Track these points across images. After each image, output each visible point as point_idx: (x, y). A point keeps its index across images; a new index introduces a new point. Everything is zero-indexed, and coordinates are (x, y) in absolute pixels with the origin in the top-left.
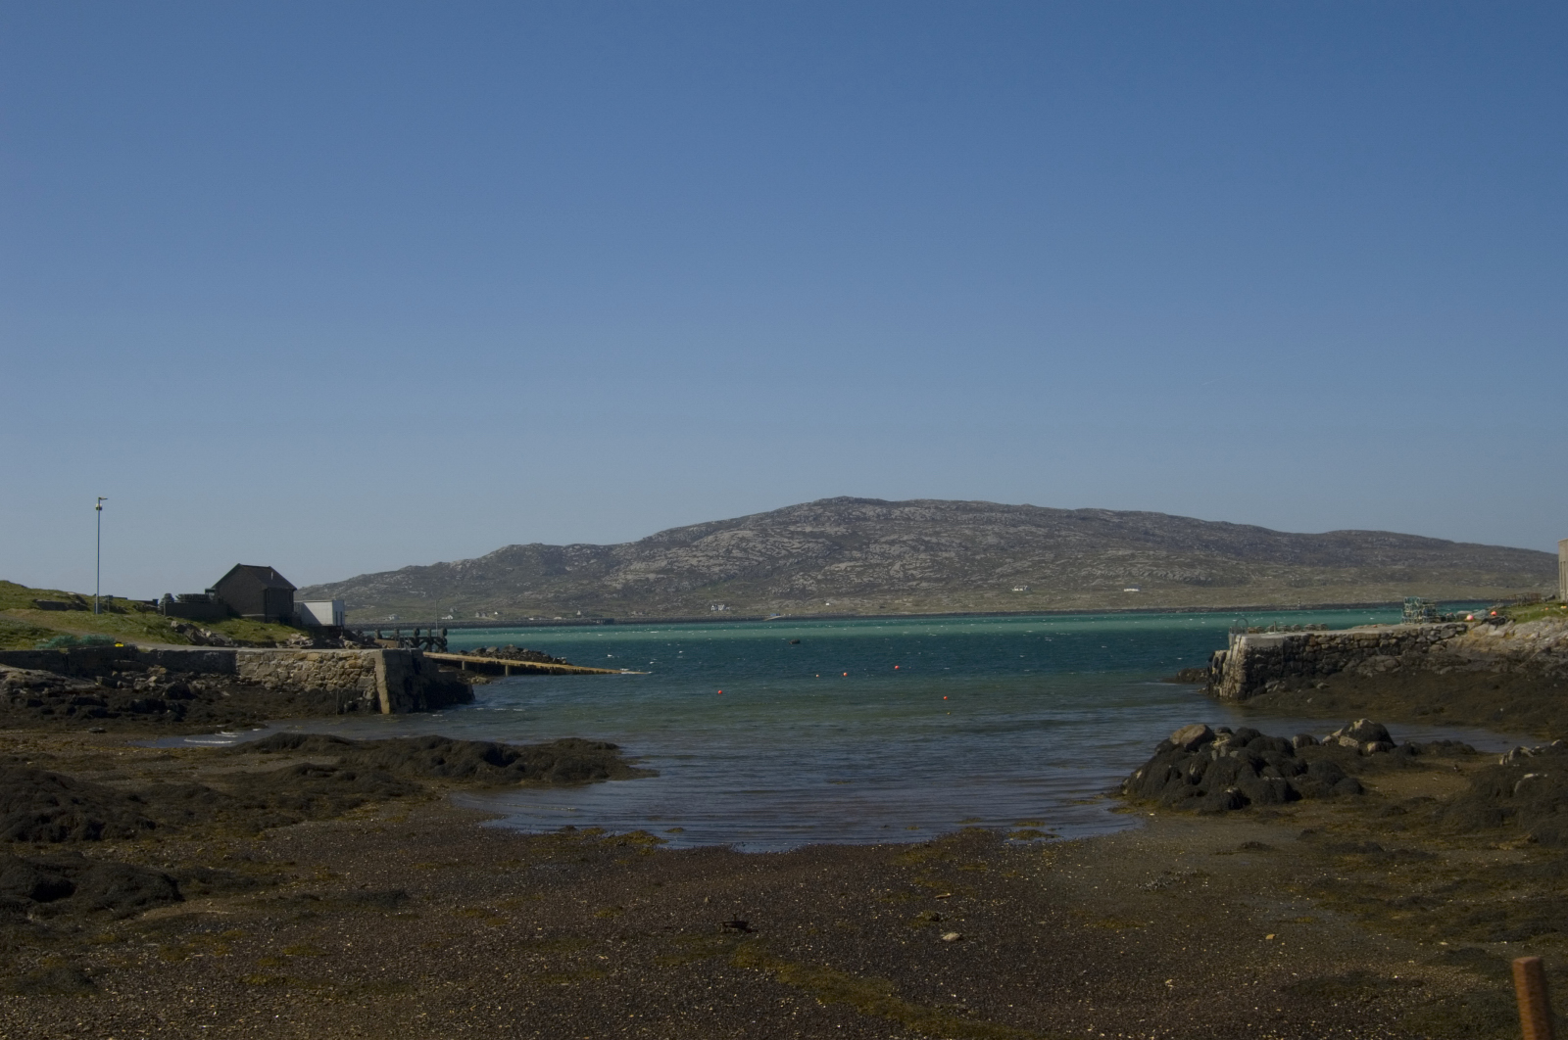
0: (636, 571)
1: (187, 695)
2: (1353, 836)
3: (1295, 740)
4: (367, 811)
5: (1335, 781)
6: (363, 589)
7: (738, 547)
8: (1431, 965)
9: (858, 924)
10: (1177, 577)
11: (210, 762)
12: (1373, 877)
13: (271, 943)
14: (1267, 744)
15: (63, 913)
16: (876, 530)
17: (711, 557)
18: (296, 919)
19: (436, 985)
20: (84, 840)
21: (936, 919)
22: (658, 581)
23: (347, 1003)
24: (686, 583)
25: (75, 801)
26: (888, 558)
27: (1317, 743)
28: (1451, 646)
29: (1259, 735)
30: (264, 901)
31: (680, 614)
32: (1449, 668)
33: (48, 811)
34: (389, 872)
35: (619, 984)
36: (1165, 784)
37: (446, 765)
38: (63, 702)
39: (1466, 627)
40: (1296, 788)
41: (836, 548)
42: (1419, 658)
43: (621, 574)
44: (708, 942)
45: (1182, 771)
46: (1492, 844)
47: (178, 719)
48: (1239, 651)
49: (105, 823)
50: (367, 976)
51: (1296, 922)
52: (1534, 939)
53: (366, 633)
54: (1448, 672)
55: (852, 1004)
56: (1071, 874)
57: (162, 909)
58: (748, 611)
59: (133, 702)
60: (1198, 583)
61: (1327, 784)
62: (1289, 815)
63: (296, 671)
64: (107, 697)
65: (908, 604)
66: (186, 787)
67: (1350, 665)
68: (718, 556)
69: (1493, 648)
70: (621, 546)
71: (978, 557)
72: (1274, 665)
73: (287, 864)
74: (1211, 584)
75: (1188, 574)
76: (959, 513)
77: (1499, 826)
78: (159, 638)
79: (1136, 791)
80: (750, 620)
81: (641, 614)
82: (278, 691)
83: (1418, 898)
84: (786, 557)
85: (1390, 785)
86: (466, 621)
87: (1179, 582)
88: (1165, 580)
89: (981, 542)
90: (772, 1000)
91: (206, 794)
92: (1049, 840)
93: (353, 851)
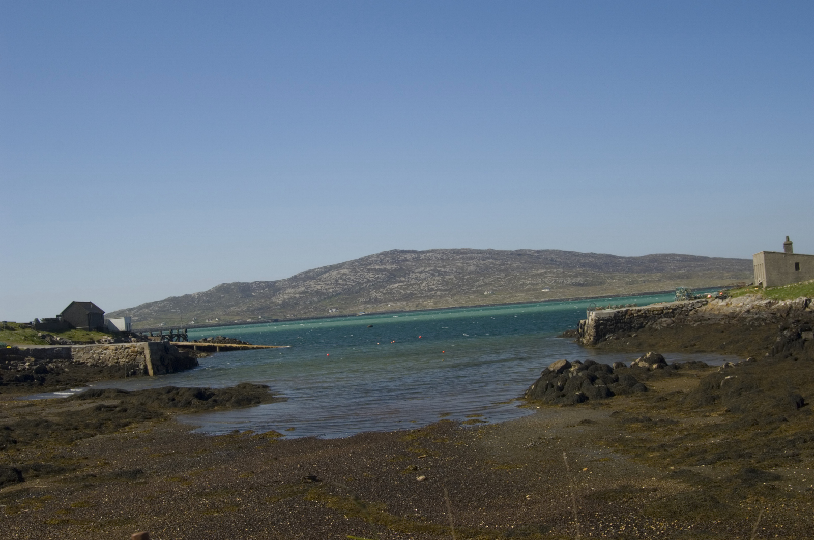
0: (290, 293)
1: (46, 371)
2: (638, 413)
3: (614, 365)
4: (131, 428)
5: (632, 385)
6: (147, 310)
7: (341, 279)
8: (663, 480)
9: (374, 474)
10: (569, 282)
11: (53, 406)
12: (644, 435)
13: (66, 501)
14: (598, 367)
16: (412, 266)
17: (328, 284)
18: (82, 488)
19: (147, 518)
21: (416, 469)
22: (300, 298)
23: (98, 531)
24: (315, 299)
26: (419, 280)
27: (626, 366)
28: (700, 311)
29: (595, 363)
30: (67, 479)
31: (314, 314)
32: (699, 323)
34: (137, 460)
35: (244, 513)
36: (546, 391)
37: (175, 401)
39: (707, 301)
40: (613, 390)
41: (392, 276)
42: (683, 318)
43: (281, 295)
44: (295, 488)
45: (554, 384)
46: (707, 414)
47: (41, 385)
48: (592, 320)
50: (112, 517)
51: (600, 461)
52: (719, 463)
53: (144, 334)
54: (698, 325)
55: (362, 517)
56: (490, 442)
57: (11, 487)
58: (348, 312)
59: (16, 377)
60: (579, 285)
61: (628, 387)
62: (607, 404)
63: (103, 356)
64: (2, 375)
65: (431, 304)
66: (35, 420)
67: (649, 324)
68: (331, 284)
69: (721, 311)
70: (280, 281)
71: (466, 277)
72: (610, 326)
73: (84, 458)
74: (586, 285)
75: (574, 281)
76: (455, 255)
77: (712, 404)
78: (31, 342)
79: (531, 395)
80: (349, 316)
81: (292, 316)
82: (94, 367)
83: (664, 445)
84: (366, 282)
85: (662, 386)
86: (201, 324)
87: (570, 285)
88: (563, 284)
89: (467, 269)
90: (321, 517)
91: (46, 423)
92: (483, 424)
93: (120, 449)
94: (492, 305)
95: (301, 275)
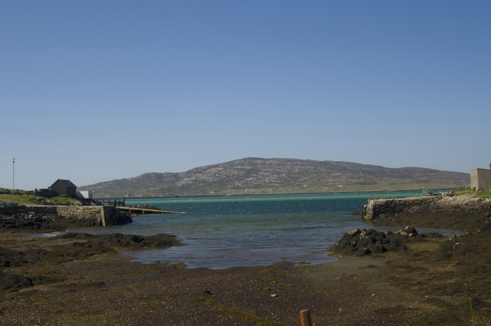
0: (186, 181)
1: (41, 221)
2: (402, 263)
3: (386, 233)
4: (95, 257)
5: (398, 246)
6: (100, 187)
7: (217, 173)
8: (422, 303)
9: (245, 292)
10: (355, 182)
11: (47, 242)
12: (407, 276)
13: (60, 299)
14: (377, 234)
16: (261, 168)
17: (209, 176)
18: (69, 291)
19: (110, 312)
20: (4, 267)
21: (270, 290)
22: (192, 184)
23: (81, 318)
24: (201, 185)
25: (2, 255)
26: (265, 176)
27: (393, 234)
28: (437, 203)
29: (375, 231)
30: (59, 286)
31: (200, 194)
32: (436, 210)
34: (100, 276)
35: (168, 311)
36: (345, 247)
37: (121, 242)
38: (2, 223)
39: (442, 197)
40: (386, 248)
41: (248, 173)
42: (427, 207)
43: (181, 182)
44: (198, 298)
45: (351, 243)
46: (445, 265)
47: (38, 228)
48: (371, 205)
49: (11, 261)
50: (89, 310)
51: (382, 290)
52: (455, 295)
53: (100, 201)
55: (240, 317)
56: (314, 276)
57: (26, 289)
58: (220, 193)
59: (24, 223)
60: (362, 184)
61: (395, 247)
62: (383, 256)
63: (76, 213)
64: (16, 222)
65: (271, 191)
66: (38, 250)
67: (406, 209)
68: (211, 176)
69: (450, 203)
70: (181, 173)
71: (293, 176)
72: (382, 209)
73: (68, 274)
74: (365, 184)
75: (358, 181)
76: (287, 162)
77: (448, 259)
78: (33, 203)
79: (336, 249)
80: (221, 196)
81: (187, 194)
82: (70, 219)
83: (420, 282)
84: (233, 176)
85: (415, 247)
86: (132, 197)
88: (351, 183)
89: (294, 171)
90: (215, 316)
91: (44, 252)
92: (308, 265)
93: (89, 270)
94: (308, 194)
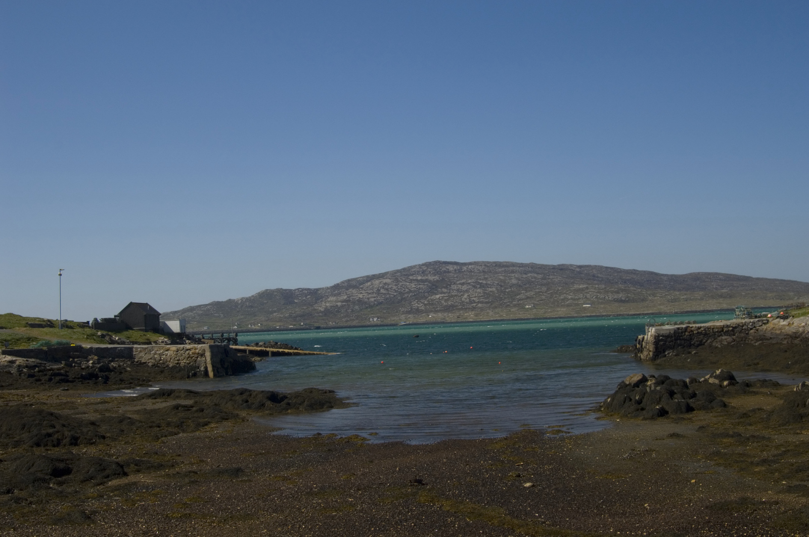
0: (331, 301)
1: (109, 370)
2: (725, 429)
3: (688, 380)
4: (212, 428)
5: (711, 401)
6: (190, 313)
7: (383, 288)
8: (780, 493)
9: (478, 480)
10: (610, 298)
11: (126, 404)
12: (740, 449)
13: (178, 496)
14: (674, 383)
15: (68, 483)
16: (454, 278)
17: (370, 294)
18: (188, 483)
19: (268, 515)
20: (69, 445)
21: (519, 476)
22: (342, 306)
23: (224, 526)
24: (357, 307)
25: (64, 426)
26: (461, 292)
27: (699, 382)
28: (761, 331)
29: (669, 378)
30: (169, 474)
31: (355, 323)
32: (760, 342)
33: (51, 431)
34: (230, 459)
35: (362, 513)
36: (624, 404)
37: (249, 403)
38: (46, 375)
39: (768, 321)
40: (692, 405)
41: (434, 287)
42: (744, 337)
43: (323, 303)
44: (403, 491)
45: (632, 398)
46: (798, 431)
47: (105, 383)
48: (651, 336)
49: (80, 437)
50: (231, 512)
51: (705, 473)
53: (197, 336)
54: (760, 344)
55: (485, 520)
56: (583, 452)
57: (118, 480)
58: (388, 321)
59: (82, 374)
60: (621, 301)
61: (707, 403)
62: (690, 419)
63: (164, 356)
64: (68, 372)
65: (472, 315)
67: (709, 341)
68: (373, 293)
69: (783, 331)
70: (323, 289)
71: (507, 290)
72: (669, 342)
73: (177, 455)
74: (628, 302)
75: (616, 297)
76: (497, 268)
77: (800, 422)
78: (93, 341)
79: (608, 408)
80: (391, 325)
81: (334, 323)
82: (156, 367)
83: (765, 460)
84: (408, 293)
85: (739, 402)
86: (244, 329)
87: (611, 301)
88: (604, 300)
89: (509, 282)
90: (443, 519)
91: (129, 420)
92: (567, 434)
93: (209, 448)
94: (533, 319)
95: (344, 283)
